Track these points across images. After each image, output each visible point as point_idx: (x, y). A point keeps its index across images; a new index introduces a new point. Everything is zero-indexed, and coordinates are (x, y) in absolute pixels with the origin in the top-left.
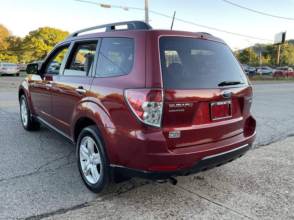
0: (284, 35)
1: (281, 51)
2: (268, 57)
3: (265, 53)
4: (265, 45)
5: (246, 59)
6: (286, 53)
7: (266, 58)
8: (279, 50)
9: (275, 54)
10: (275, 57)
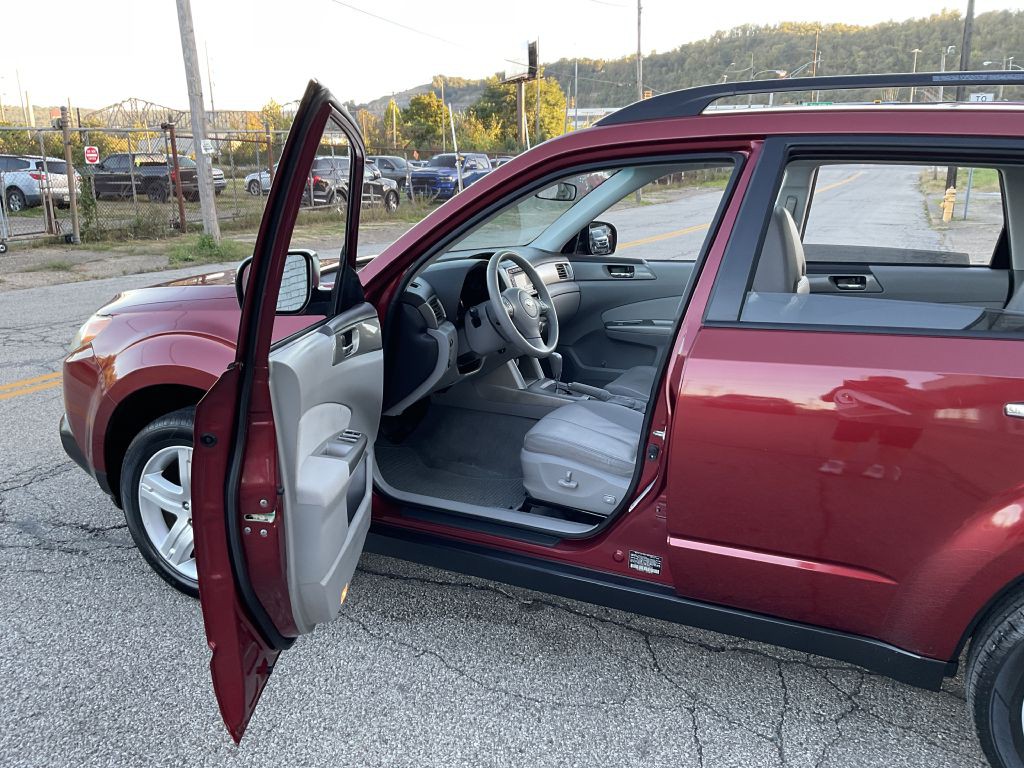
0: (533, 52)
1: (529, 104)
2: (494, 123)
3: (483, 110)
4: (464, 81)
5: (428, 132)
6: (543, 111)
7: (487, 127)
8: (523, 101)
9: (512, 111)
10: (512, 123)
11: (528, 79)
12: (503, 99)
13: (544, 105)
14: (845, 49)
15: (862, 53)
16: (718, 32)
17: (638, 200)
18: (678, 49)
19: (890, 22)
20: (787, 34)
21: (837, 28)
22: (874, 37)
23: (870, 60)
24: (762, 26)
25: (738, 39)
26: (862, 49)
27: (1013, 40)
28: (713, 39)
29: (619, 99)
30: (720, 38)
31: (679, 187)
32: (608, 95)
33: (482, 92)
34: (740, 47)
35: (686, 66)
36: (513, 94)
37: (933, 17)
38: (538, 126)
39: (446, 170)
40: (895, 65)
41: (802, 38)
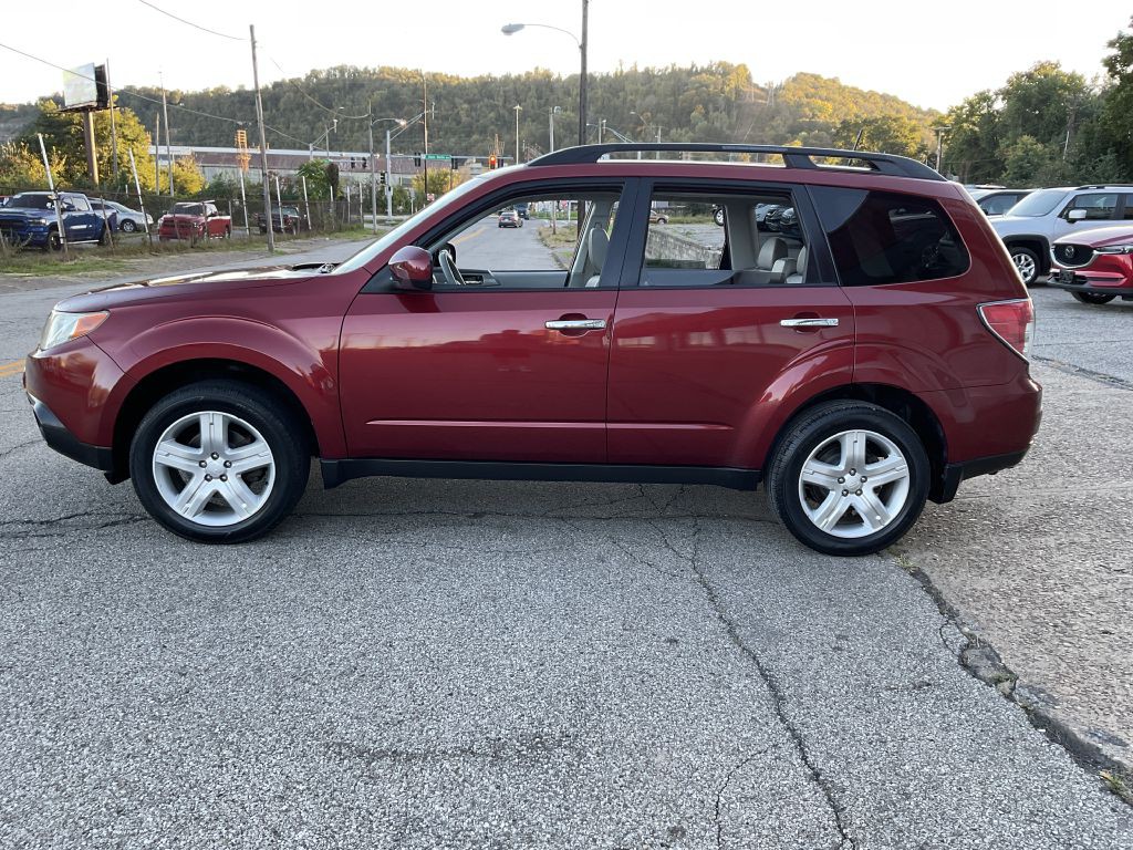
0: (100, 75)
2: (55, 159)
6: (119, 146)
8: (92, 133)
9: (79, 145)
10: (79, 159)
11: (98, 108)
12: (65, 130)
13: (121, 140)
14: (448, 100)
15: (466, 106)
16: (313, 71)
17: (271, 249)
18: (270, 86)
19: (489, 76)
20: (388, 80)
21: (438, 77)
22: (476, 91)
23: (473, 114)
24: (361, 68)
25: (336, 81)
26: (465, 102)
27: (599, 103)
28: (308, 78)
29: (205, 138)
30: (316, 77)
31: (308, 237)
32: (190, 132)
33: (35, 119)
34: (338, 89)
35: (281, 105)
36: (79, 124)
37: (528, 74)
38: (115, 165)
39: (35, 211)
40: (497, 120)
41: (404, 85)
